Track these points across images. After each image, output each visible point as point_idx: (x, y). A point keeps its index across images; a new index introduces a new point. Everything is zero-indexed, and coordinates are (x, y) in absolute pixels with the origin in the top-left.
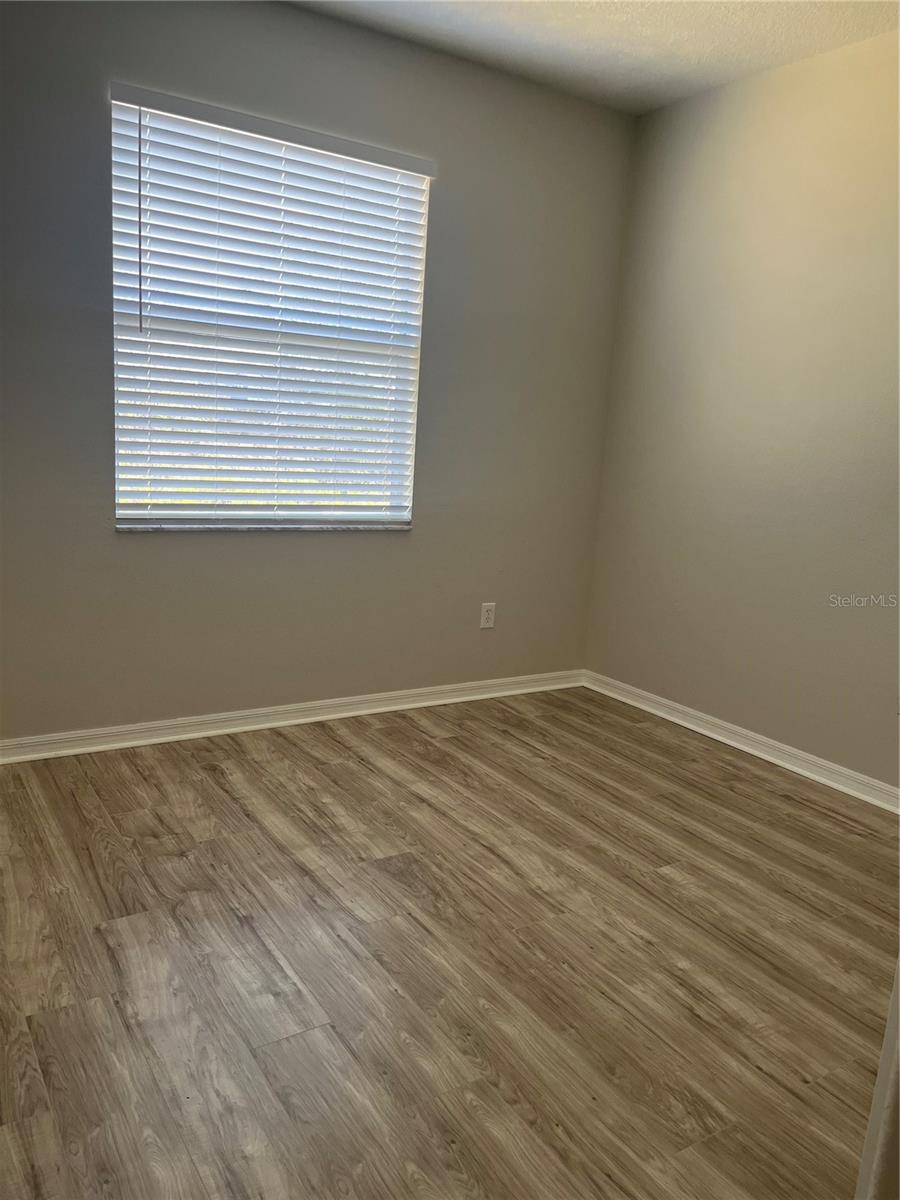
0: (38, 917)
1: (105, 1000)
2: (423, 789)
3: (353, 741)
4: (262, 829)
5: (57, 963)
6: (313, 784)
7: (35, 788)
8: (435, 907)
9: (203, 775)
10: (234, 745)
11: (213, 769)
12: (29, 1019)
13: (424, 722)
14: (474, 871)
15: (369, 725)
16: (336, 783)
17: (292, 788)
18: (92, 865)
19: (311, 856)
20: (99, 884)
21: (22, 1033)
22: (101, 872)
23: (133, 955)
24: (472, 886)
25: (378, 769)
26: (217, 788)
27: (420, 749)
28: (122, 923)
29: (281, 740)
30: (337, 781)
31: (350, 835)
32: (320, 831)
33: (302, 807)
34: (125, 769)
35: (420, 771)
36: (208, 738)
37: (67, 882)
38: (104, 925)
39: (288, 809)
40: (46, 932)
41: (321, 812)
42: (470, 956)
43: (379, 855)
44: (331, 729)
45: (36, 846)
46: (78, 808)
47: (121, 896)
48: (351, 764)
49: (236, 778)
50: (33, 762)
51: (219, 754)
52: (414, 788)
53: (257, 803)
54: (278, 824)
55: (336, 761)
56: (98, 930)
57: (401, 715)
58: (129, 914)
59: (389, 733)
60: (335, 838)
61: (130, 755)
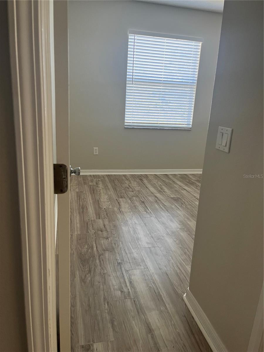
0: (106, 197)
1: (117, 208)
2: (186, 188)
3: (173, 178)
4: (149, 190)
5: (109, 202)
6: (161, 184)
7: (107, 179)
8: (181, 205)
9: (139, 180)
10: (146, 176)
11: (141, 180)
12: (105, 208)
13: (191, 176)
14: (192, 202)
15: (177, 176)
16: (166, 185)
17: (157, 184)
18: (116, 191)
19: (158, 195)
20: (117, 194)
21: (103, 210)
22: (118, 192)
23: (122, 204)
24: (191, 204)
25: (176, 183)
26: (141, 183)
27: (187, 181)
28: (121, 199)
29: (156, 176)
30: (166, 184)
31: (166, 193)
32: (161, 191)
33: (158, 188)
34: (123, 178)
35: (186, 185)
36: (141, 175)
37: (112, 192)
38: (117, 199)
39: (155, 187)
40: (108, 198)
41: (161, 189)
42: (186, 213)
43: (172, 197)
44: (168, 175)
45: (107, 187)
46: (114, 183)
47: (121, 196)
48: (171, 182)
49: (145, 181)
50: (106, 175)
51: (143, 177)
52: (184, 187)
53: (149, 186)
54: (152, 189)
55: (167, 181)
56: (116, 199)
57: (186, 175)
58: (122, 198)
59: (181, 178)
60: (164, 193)
61: (125, 176)
